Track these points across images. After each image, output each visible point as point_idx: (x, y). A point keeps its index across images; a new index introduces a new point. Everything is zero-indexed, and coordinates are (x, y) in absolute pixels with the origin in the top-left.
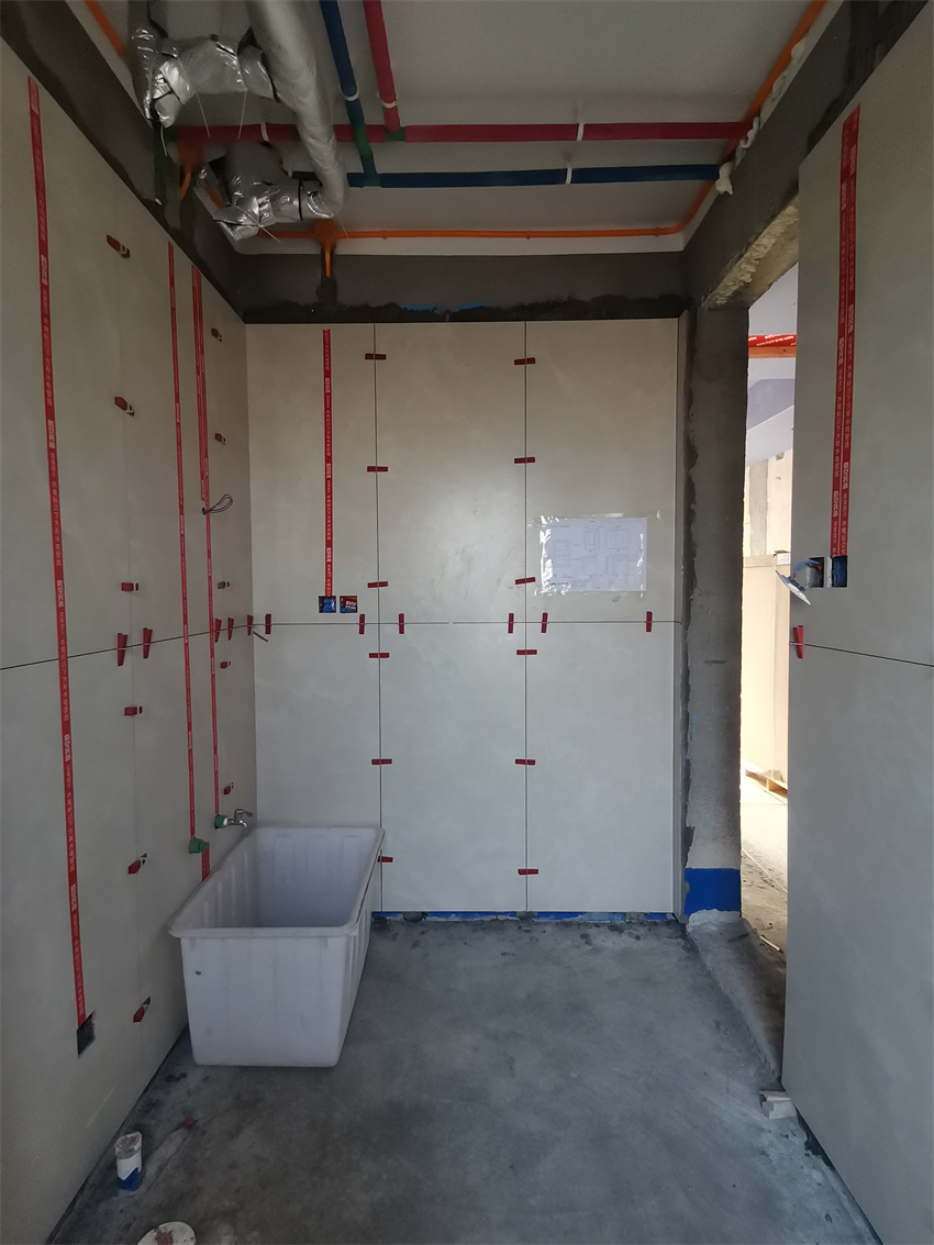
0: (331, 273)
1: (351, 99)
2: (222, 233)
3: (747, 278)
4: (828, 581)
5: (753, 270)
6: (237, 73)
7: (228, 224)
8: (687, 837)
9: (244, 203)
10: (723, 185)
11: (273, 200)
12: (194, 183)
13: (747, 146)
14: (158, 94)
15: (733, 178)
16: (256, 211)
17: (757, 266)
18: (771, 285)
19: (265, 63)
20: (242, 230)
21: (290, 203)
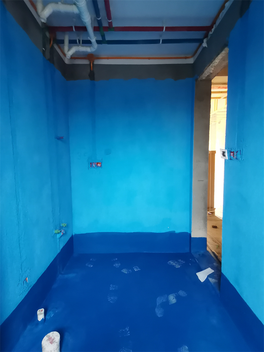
0: (93, 69)
1: (99, 19)
3: (212, 72)
5: (213, 69)
10: (205, 45)
12: (53, 43)
13: (212, 33)
15: (207, 43)
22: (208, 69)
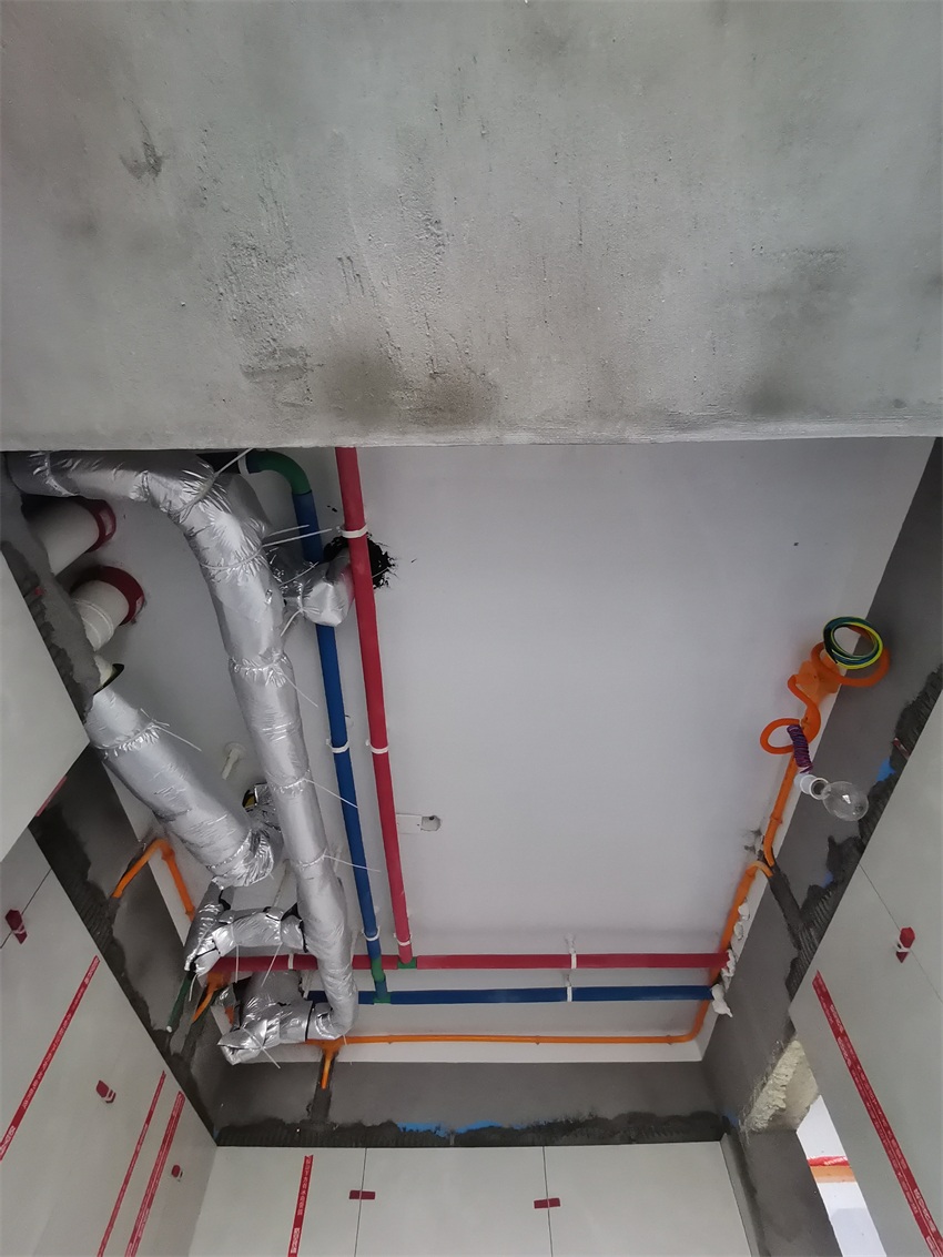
0: (328, 1081)
1: (370, 940)
2: (222, 1057)
3: (781, 1104)
5: (784, 1097)
6: (275, 934)
7: (231, 1048)
9: (252, 1026)
10: (720, 1007)
11: (282, 1022)
12: (212, 1003)
13: (732, 975)
14: (203, 950)
15: (728, 999)
16: (263, 1034)
17: (786, 1093)
18: (808, 1108)
19: (302, 926)
20: (243, 1054)
21: (299, 1024)
22: (763, 1095)
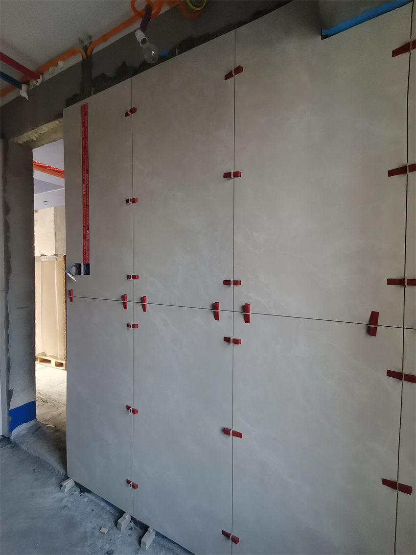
3: (34, 138)
4: (82, 272)
5: (37, 137)
8: (10, 394)
10: (23, 93)
13: (37, 84)
15: (28, 92)
17: (39, 135)
18: (43, 145)
22: (30, 132)
